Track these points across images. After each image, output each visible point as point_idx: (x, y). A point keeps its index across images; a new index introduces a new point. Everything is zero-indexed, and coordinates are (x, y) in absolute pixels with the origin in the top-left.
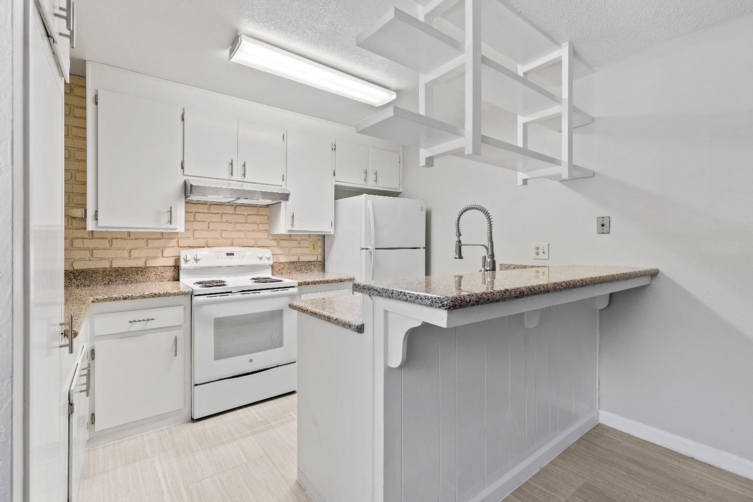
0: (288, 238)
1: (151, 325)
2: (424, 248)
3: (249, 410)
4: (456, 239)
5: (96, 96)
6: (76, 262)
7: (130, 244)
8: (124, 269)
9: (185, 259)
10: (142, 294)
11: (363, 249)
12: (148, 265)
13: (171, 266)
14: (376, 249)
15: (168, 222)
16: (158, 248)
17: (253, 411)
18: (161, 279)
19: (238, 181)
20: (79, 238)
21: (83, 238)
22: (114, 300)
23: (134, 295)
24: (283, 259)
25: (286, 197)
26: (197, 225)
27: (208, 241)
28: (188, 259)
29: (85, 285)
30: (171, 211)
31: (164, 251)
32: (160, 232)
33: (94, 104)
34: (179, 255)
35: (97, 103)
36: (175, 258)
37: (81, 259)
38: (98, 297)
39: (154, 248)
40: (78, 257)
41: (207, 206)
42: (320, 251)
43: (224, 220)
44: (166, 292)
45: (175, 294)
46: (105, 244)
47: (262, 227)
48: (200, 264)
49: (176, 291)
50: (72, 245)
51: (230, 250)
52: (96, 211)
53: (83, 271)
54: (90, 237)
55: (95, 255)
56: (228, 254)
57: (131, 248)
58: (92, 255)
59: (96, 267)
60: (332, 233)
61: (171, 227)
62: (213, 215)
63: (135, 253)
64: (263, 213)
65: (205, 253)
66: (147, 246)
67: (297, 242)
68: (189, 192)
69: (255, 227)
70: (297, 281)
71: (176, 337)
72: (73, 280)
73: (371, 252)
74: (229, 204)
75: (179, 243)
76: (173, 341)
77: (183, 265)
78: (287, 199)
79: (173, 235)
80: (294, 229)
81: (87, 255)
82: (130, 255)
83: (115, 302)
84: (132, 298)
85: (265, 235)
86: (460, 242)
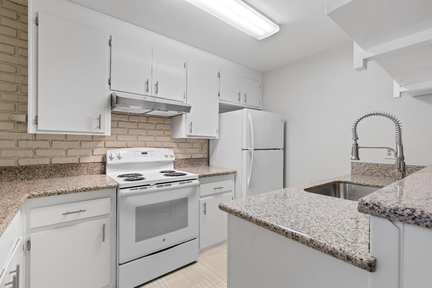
0: (184, 141)
1: (82, 215)
2: (282, 149)
3: (163, 282)
4: (353, 142)
5: (37, 18)
6: (21, 159)
7: (66, 145)
8: (61, 165)
9: (111, 157)
10: (75, 189)
11: (244, 150)
12: (81, 162)
13: (99, 162)
14: (255, 150)
15: (98, 127)
16: (89, 148)
17: (166, 282)
18: (91, 173)
19: (152, 97)
20: (24, 140)
21: (27, 140)
22: (49, 196)
23: (68, 190)
24: (181, 157)
25: (188, 109)
26: (119, 131)
27: (127, 143)
28: (113, 157)
29: (28, 179)
30: (100, 118)
31: (94, 151)
32: (91, 135)
33: (35, 25)
34: (106, 154)
35: (37, 24)
36: (102, 156)
37: (25, 158)
38: (34, 193)
39: (86, 149)
40: (23, 155)
41: (127, 117)
42: (206, 150)
43: (140, 127)
44: (96, 186)
45: (103, 188)
46: (47, 144)
47: (166, 133)
48: (122, 161)
49: (104, 186)
50: (18, 145)
51: (145, 150)
52: (37, 117)
53: (26, 167)
54: (34, 139)
55: (37, 154)
56: (143, 153)
57: (67, 148)
58: (35, 153)
59: (38, 164)
60: (217, 138)
61: (100, 131)
62: (132, 123)
63: (71, 152)
64: (167, 123)
65: (125, 152)
66: (81, 146)
67: (190, 144)
68: (115, 102)
69: (161, 133)
70: (198, 175)
71: (104, 225)
72: (18, 174)
73: (250, 153)
74: (143, 115)
75: (106, 145)
76: (102, 228)
77: (109, 161)
78: (189, 112)
79: (101, 138)
80: (192, 134)
81: (30, 153)
82: (67, 154)
83: (50, 197)
84: (66, 193)
85: (169, 139)
86: (357, 144)
